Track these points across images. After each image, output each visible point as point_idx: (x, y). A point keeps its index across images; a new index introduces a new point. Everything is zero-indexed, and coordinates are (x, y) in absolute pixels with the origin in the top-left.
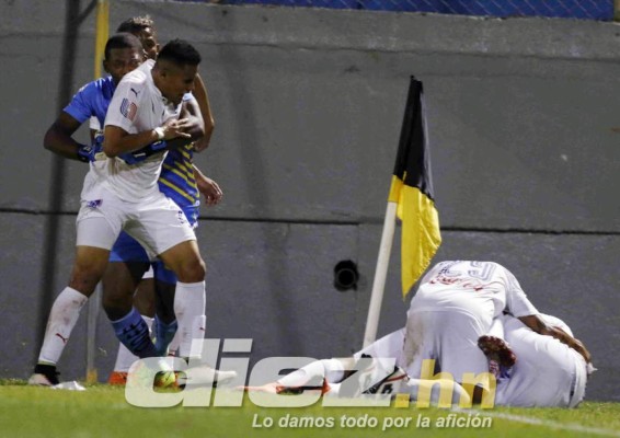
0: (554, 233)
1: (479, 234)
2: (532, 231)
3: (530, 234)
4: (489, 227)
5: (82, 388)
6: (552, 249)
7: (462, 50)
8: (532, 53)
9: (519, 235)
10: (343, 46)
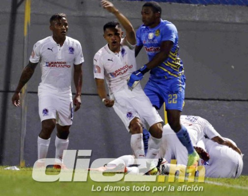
0: (228, 100)
1: (195, 101)
2: (218, 100)
3: (217, 101)
4: (199, 98)
5: (18, 169)
6: (227, 107)
7: (187, 19)
8: (219, 20)
9: (213, 101)
10: (135, 17)
